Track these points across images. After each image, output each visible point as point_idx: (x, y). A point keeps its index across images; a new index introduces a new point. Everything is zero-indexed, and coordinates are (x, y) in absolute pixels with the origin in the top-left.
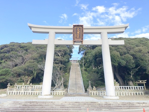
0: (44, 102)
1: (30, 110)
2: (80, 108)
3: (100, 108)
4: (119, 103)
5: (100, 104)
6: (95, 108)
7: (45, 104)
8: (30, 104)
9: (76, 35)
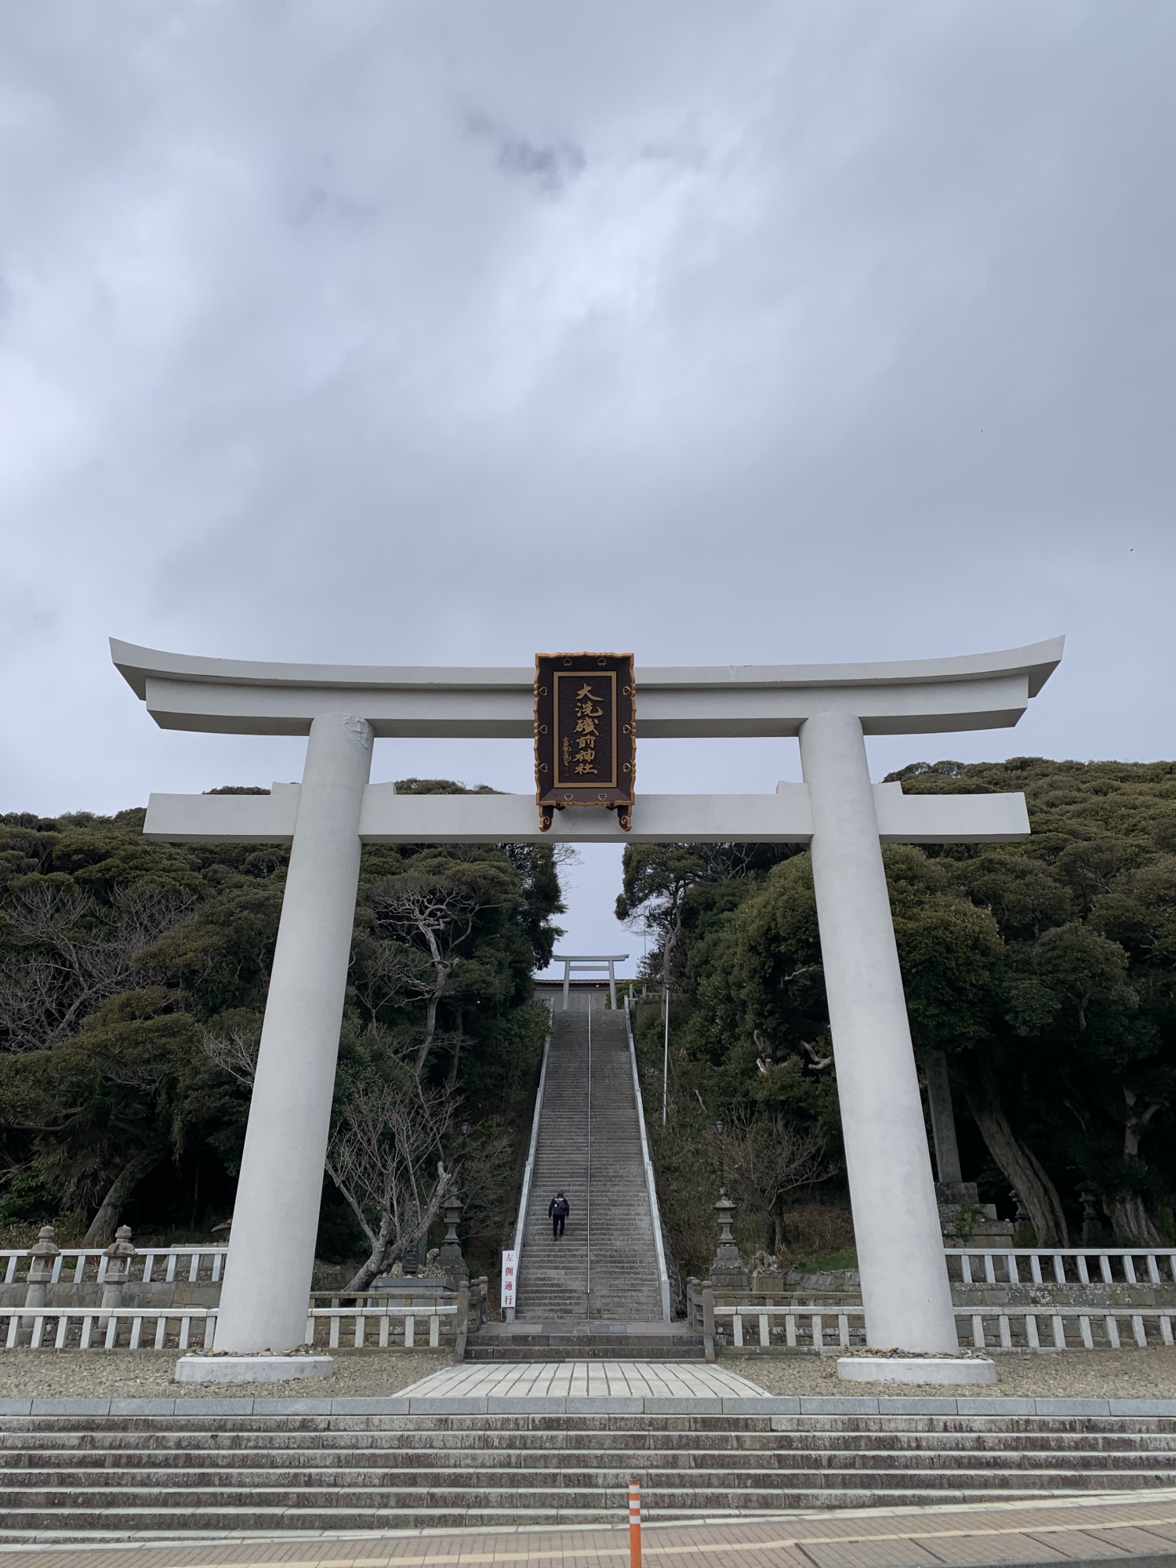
0: (222, 1428)
1: (75, 1505)
2: (587, 1481)
3: (790, 1481)
4: (978, 1422)
5: (786, 1443)
6: (741, 1481)
7: (236, 1443)
8: (79, 1447)
9: (565, 749)
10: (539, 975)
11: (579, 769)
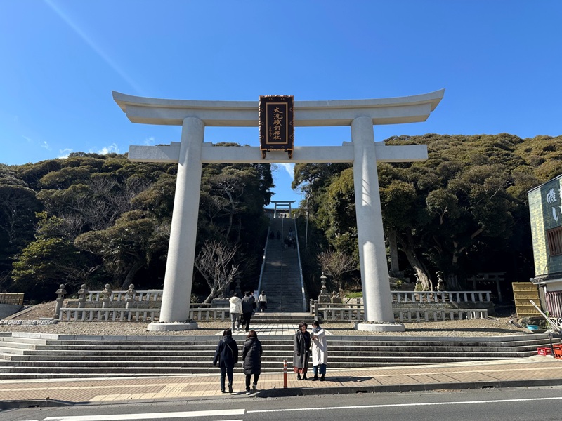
0: (161, 344)
4: (397, 343)
5: (337, 349)
7: (165, 349)
8: (117, 350)
9: (270, 131)
10: (266, 207)
11: (275, 138)
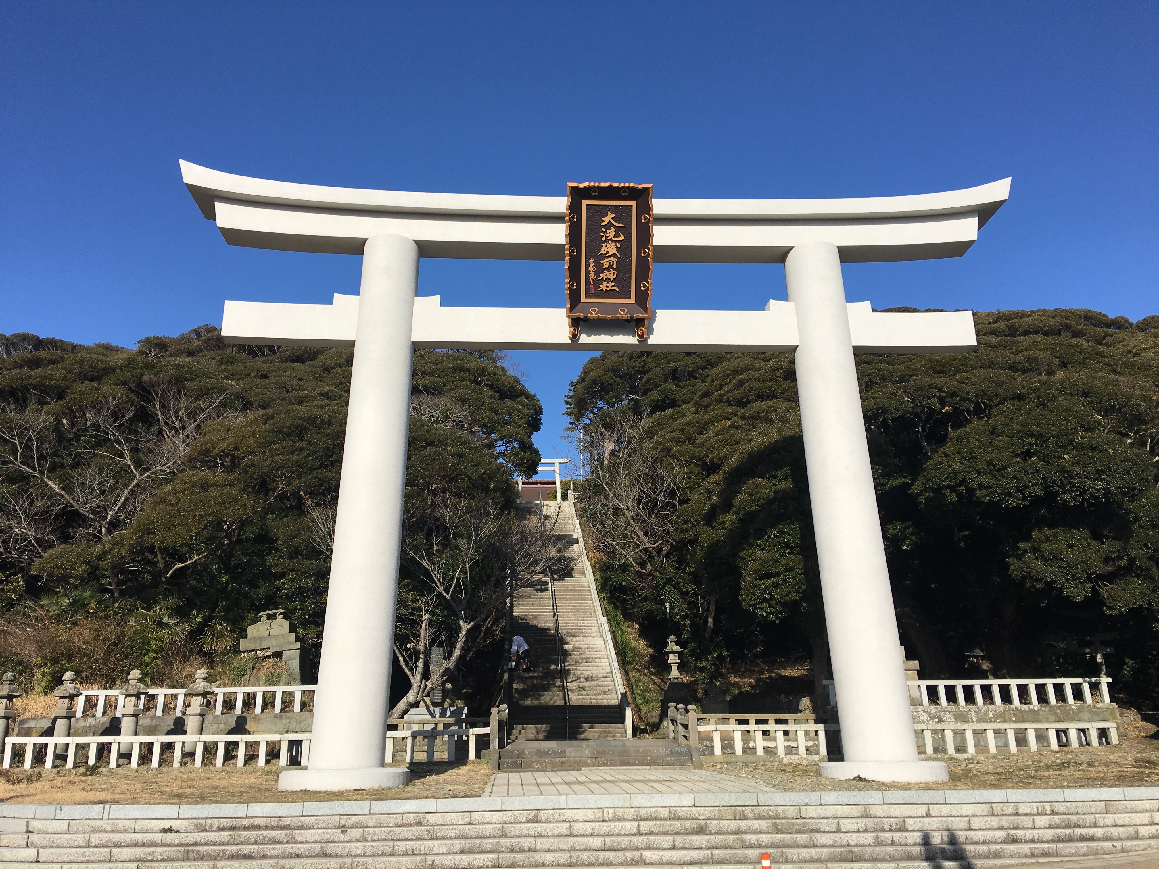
8: (229, 844)
9: (591, 268)
11: (603, 286)
